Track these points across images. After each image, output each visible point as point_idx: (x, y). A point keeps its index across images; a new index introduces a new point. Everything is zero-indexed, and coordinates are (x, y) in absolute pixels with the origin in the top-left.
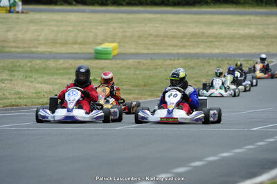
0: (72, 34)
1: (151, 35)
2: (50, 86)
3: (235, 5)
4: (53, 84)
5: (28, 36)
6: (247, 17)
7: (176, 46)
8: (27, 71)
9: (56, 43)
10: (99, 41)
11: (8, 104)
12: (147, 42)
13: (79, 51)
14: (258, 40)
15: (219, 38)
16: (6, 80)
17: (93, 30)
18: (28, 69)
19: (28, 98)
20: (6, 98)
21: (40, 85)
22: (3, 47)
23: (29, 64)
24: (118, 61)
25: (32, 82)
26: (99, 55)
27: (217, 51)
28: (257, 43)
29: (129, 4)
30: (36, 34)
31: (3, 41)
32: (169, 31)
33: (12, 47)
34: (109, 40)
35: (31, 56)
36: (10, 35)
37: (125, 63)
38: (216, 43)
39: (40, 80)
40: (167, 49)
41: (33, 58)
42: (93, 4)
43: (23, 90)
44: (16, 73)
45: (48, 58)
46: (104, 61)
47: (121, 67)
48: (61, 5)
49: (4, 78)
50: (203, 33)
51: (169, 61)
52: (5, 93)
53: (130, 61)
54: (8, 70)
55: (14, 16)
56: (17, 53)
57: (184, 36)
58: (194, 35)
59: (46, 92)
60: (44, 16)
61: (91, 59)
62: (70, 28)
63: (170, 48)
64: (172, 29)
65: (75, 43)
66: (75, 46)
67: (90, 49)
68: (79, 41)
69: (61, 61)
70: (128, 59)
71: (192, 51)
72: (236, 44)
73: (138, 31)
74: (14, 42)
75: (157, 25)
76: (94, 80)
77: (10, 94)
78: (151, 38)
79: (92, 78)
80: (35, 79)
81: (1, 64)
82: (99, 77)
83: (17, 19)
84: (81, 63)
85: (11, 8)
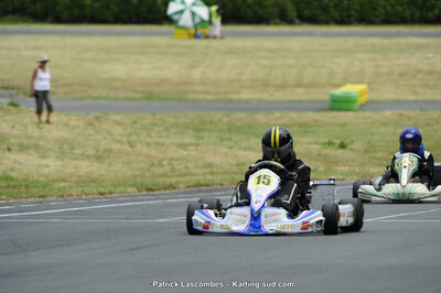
0: (294, 71)
1: (420, 71)
5: (225, 74)
8: (221, 131)
9: (269, 86)
10: (337, 81)
11: (194, 182)
12: (414, 82)
13: (305, 97)
16: (191, 144)
17: (328, 64)
18: (225, 128)
19: (226, 173)
20: (189, 174)
21: (243, 153)
22: (185, 92)
23: (225, 120)
24: (368, 114)
25: (231, 148)
26: (339, 104)
29: (387, 21)
30: (237, 71)
31: (186, 83)
33: (198, 93)
34: (353, 79)
35: (230, 106)
36: (196, 74)
37: (378, 116)
39: (244, 144)
41: (232, 110)
42: (326, 23)
43: (217, 160)
44: (206, 134)
45: (256, 110)
46: (345, 113)
47: (373, 123)
48: (276, 24)
49: (186, 141)
52: (188, 165)
53: (388, 113)
54: (194, 129)
55: (201, 43)
56: (207, 102)
60: (250, 43)
61: (324, 110)
62: (291, 62)
65: (298, 85)
66: (300, 90)
67: (323, 95)
68: (305, 82)
69: (278, 114)
70: (383, 110)
73: (399, 65)
74: (202, 84)
75: (430, 55)
76: (330, 144)
77: (197, 167)
78: (420, 76)
79: (326, 140)
80: (236, 143)
81: (182, 120)
82: (336, 138)
83: (208, 47)
84: (308, 117)
85: (196, 29)
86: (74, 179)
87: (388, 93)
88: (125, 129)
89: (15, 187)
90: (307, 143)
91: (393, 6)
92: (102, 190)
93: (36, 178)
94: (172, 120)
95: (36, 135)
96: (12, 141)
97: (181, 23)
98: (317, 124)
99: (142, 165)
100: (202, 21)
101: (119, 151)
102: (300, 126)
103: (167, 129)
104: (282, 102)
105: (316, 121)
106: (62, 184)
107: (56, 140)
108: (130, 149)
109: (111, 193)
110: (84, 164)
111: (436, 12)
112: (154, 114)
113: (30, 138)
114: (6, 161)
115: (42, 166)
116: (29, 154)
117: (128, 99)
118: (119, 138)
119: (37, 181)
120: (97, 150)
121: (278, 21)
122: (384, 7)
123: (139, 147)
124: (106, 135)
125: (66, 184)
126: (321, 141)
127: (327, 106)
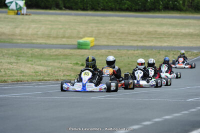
0: (62, 31)
1: (118, 32)
2: (45, 68)
3: (179, 12)
4: (48, 66)
5: (30, 31)
6: (188, 21)
7: (136, 40)
8: (28, 57)
9: (50, 37)
10: (81, 36)
11: (15, 80)
12: (116, 37)
13: (67, 43)
14: (195, 37)
15: (167, 35)
16: (14, 62)
17: (77, 28)
18: (30, 55)
19: (29, 76)
20: (13, 76)
21: (38, 67)
22: (12, 39)
23: (30, 52)
24: (94, 51)
25: (32, 65)
26: (80, 46)
27: (165, 45)
28: (194, 39)
29: (104, 10)
30: (36, 30)
31: (13, 35)
32: (131, 29)
33: (18, 39)
34: (88, 35)
35: (32, 46)
36: (17, 31)
37: (99, 52)
38: (165, 39)
39: (38, 63)
40: (129, 43)
41: (33, 47)
42: (77, 9)
43: (26, 70)
44: (21, 58)
45: (44, 48)
46: (84, 50)
47: (97, 55)
48: (54, 9)
49: (12, 61)
50: (156, 31)
51: (131, 51)
52: (13, 72)
53: (103, 51)
54: (16, 56)
55: (20, 17)
56: (22, 44)
57: (142, 33)
58: (149, 33)
59: (42, 72)
60: (42, 17)
61: (75, 48)
62: (60, 26)
63: (131, 42)
64: (133, 28)
65: (64, 37)
66: (64, 39)
67: (74, 42)
68: (67, 36)
69: (54, 50)
70: (102, 49)
71: (147, 44)
72: (179, 40)
73: (109, 30)
74: (20, 35)
75: (123, 25)
76: (77, 64)
77: (17, 73)
78: (118, 34)
79: (75, 62)
80: (34, 62)
81: (10, 52)
82: (80, 62)
83: (23, 19)
84: (67, 51)
85: (18, 11)
87: (104, 42)
90: (66, 63)
91: (107, 3)
94: (6, 51)
97: (10, 8)
98: (71, 55)
102: (64, 55)
103: (3, 55)
104: (56, 44)
105: (71, 53)
111: (126, 5)
121: (55, 8)
122: (103, 3)
126: (73, 62)
127: (76, 46)
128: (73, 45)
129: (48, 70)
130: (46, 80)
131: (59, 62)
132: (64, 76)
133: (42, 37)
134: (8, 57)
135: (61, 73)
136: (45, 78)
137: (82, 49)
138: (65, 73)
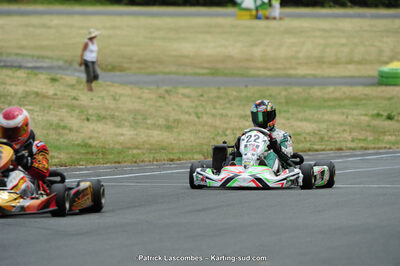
0: (346, 50)
2: (314, 126)
4: (318, 121)
5: (283, 52)
8: (280, 103)
9: (323, 63)
10: (385, 59)
13: (357, 74)
17: (377, 44)
18: (283, 101)
21: (299, 124)
22: (247, 68)
23: (284, 93)
25: (288, 119)
26: (385, 80)
30: (294, 49)
31: (248, 60)
33: (259, 69)
35: (288, 81)
36: (257, 52)
39: (300, 116)
41: (290, 84)
42: (376, 5)
45: (311, 85)
46: (392, 88)
48: (330, 7)
55: (262, 23)
56: (267, 77)
59: (309, 134)
60: (305, 24)
61: (372, 85)
62: (343, 41)
65: (350, 62)
66: (350, 67)
67: (372, 71)
68: (356, 59)
69: (331, 89)
74: (263, 61)
76: (378, 115)
79: (375, 112)
80: (293, 114)
81: (243, 94)
82: (384, 111)
83: (268, 27)
84: (359, 91)
85: (258, 11)
86: (147, 146)
88: (193, 101)
89: (93, 153)
90: (358, 115)
92: (172, 157)
93: (112, 146)
94: (235, 93)
95: (112, 106)
96: (90, 112)
97: (244, 5)
98: (367, 97)
99: (208, 134)
100: (263, 3)
101: (187, 122)
102: (353, 98)
103: (230, 102)
104: (335, 77)
105: (366, 95)
106: (135, 151)
107: (130, 111)
108: (196, 119)
109: (179, 159)
110: (156, 133)
112: (219, 88)
113: (106, 109)
114: (86, 130)
115: (117, 135)
116: (106, 124)
117: (196, 74)
118: (186, 110)
119: (113, 149)
120: (167, 120)
121: (331, 4)
123: (205, 118)
124: (175, 107)
125: (139, 151)
126: (371, 112)
127: (376, 81)
128: (369, 77)
129: (320, 130)
130: (317, 150)
131: (343, 114)
132: (353, 141)
133: (307, 64)
134: (239, 105)
135: (345, 135)
136: (316, 147)
137: (387, 85)
138: (355, 134)
